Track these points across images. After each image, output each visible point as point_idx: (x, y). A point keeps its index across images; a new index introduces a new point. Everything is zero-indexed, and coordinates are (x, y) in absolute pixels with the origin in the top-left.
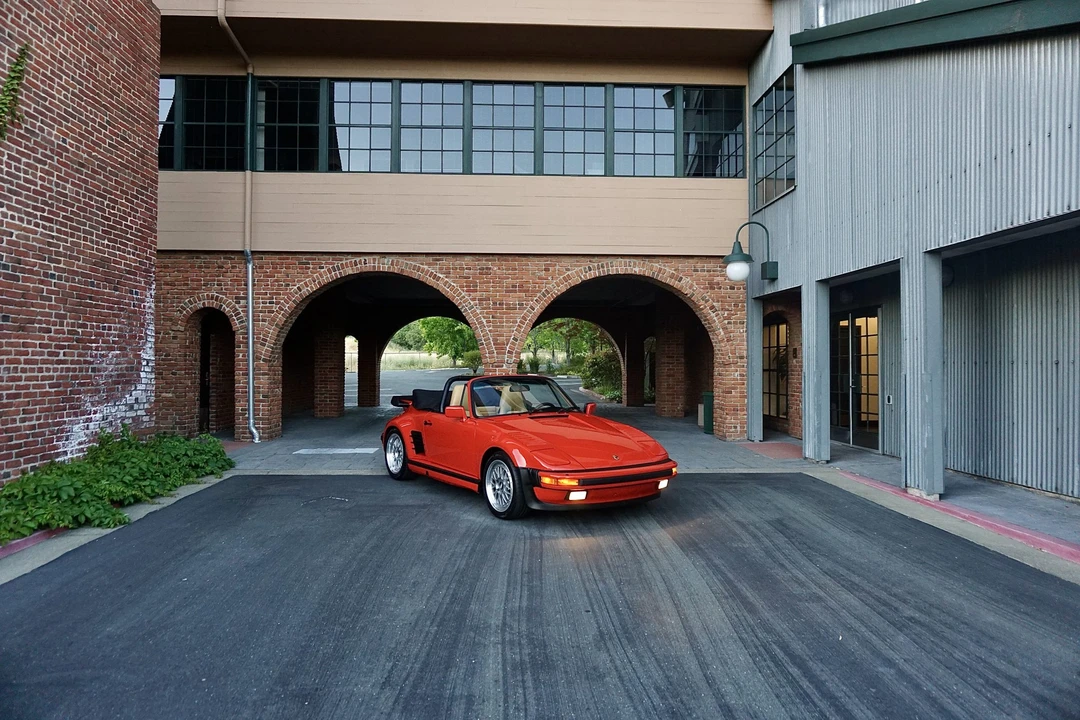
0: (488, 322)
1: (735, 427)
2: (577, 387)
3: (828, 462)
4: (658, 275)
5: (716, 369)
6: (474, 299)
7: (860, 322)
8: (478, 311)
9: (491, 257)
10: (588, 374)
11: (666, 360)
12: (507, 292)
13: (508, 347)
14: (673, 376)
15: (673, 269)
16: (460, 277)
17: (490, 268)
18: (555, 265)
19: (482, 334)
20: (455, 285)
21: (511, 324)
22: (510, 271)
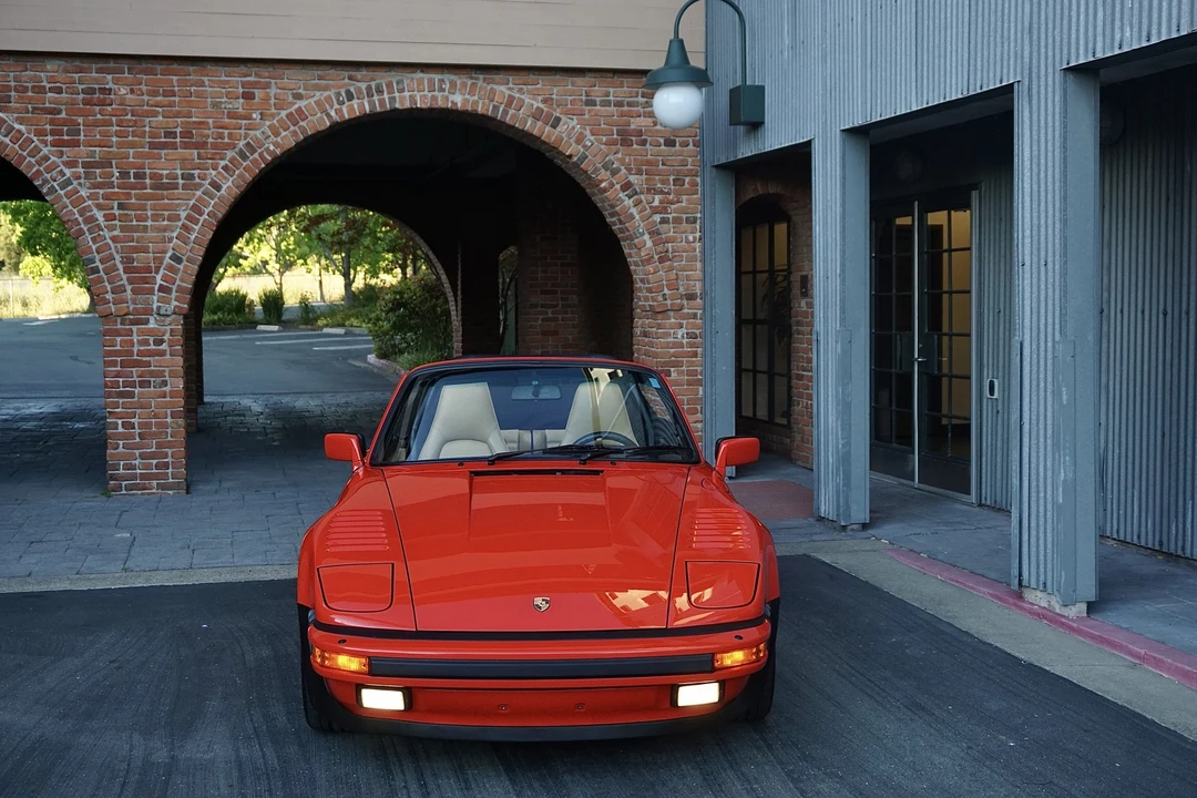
0: (109, 218)
2: (362, 355)
3: (865, 526)
4: (505, 112)
5: (638, 322)
6: (71, 164)
7: (936, 218)
8: (84, 193)
9: (111, 64)
10: (386, 325)
12: (153, 146)
13: (159, 277)
14: (555, 333)
15: (540, 98)
16: (34, 108)
17: (110, 90)
18: (267, 86)
19: (94, 248)
20: (23, 128)
21: (165, 223)
22: (159, 98)
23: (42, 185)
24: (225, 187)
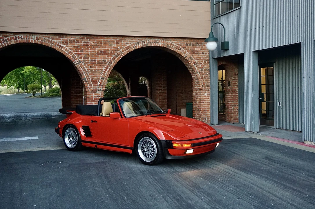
0: (88, 70)
1: (205, 119)
3: (258, 132)
4: (170, 47)
5: (194, 92)
6: (81, 58)
8: (83, 64)
9: (89, 37)
11: (158, 88)
12: (98, 54)
13: (99, 82)
14: (162, 95)
15: (177, 44)
16: (73, 46)
17: (89, 42)
18: (121, 41)
19: (85, 76)
20: (71, 50)
21: (100, 71)
22: (99, 44)
23: (75, 63)
24: (113, 63)
